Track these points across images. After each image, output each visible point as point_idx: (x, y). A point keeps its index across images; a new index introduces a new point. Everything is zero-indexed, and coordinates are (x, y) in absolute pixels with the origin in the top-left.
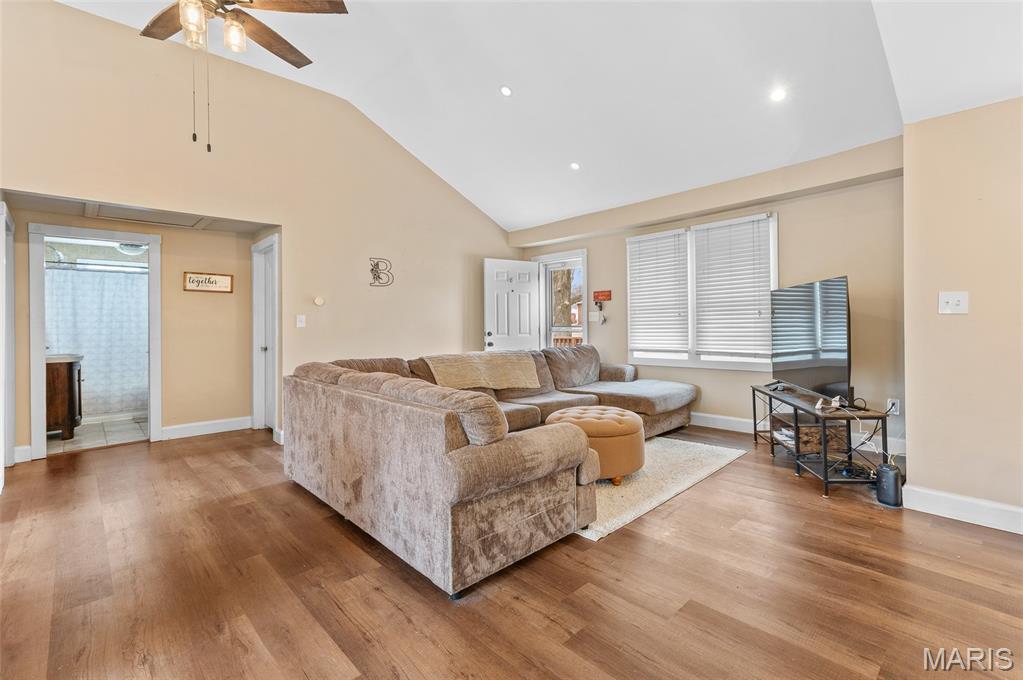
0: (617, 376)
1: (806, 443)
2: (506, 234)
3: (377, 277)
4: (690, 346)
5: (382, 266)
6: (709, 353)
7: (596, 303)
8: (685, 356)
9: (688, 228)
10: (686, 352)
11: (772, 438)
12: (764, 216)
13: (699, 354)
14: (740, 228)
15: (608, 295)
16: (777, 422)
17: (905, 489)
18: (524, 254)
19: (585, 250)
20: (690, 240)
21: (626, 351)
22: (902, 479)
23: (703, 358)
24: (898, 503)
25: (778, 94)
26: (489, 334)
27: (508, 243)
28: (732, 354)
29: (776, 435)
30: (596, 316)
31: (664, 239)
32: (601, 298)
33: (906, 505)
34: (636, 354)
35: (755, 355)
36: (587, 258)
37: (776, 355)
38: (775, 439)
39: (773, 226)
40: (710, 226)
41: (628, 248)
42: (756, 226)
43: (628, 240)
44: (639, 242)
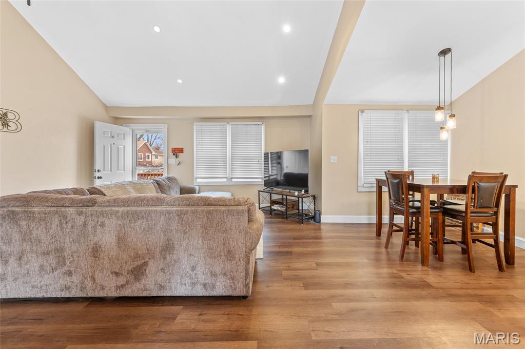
0: (192, 191)
1: (289, 208)
2: (106, 107)
4: (228, 175)
6: (237, 178)
7: (174, 154)
8: (225, 180)
9: (228, 123)
10: (226, 178)
11: (271, 209)
12: (261, 123)
13: (232, 178)
14: (252, 127)
15: (181, 150)
16: (273, 202)
17: (322, 216)
18: (117, 120)
19: (166, 125)
20: (229, 128)
21: (192, 178)
22: (320, 214)
23: (234, 180)
24: (320, 222)
25: (282, 80)
26: (98, 171)
27: (107, 113)
28: (247, 178)
29: (273, 207)
30: (173, 160)
31: (215, 127)
32: (177, 152)
33: (322, 221)
34: (199, 180)
35: (256, 178)
36: (168, 129)
37: (265, 177)
38: (273, 209)
39: (263, 127)
40: (238, 123)
41: (195, 127)
42: (257, 126)
43: (195, 123)
44: (202, 125)
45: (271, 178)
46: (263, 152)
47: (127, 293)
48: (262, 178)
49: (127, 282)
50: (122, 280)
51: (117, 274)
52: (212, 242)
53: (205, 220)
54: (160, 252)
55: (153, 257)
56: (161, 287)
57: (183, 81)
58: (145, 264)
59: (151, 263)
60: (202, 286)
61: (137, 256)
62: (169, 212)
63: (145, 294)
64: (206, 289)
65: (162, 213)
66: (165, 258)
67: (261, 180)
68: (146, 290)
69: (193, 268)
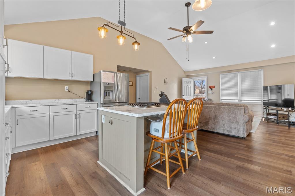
2: (185, 72)
3: (165, 82)
5: (166, 80)
6: (244, 100)
8: (237, 101)
9: (239, 72)
10: (238, 100)
12: (261, 70)
13: (241, 100)
15: (214, 87)
16: (269, 114)
18: (188, 77)
19: (207, 76)
20: (239, 75)
21: (219, 99)
23: (242, 101)
25: (273, 46)
26: (183, 96)
27: (185, 74)
28: (251, 100)
29: (268, 117)
30: (210, 91)
31: (231, 75)
32: (211, 88)
34: (222, 101)
36: (208, 78)
37: (263, 100)
38: (269, 118)
39: (262, 72)
40: (245, 71)
41: (220, 76)
42: (258, 72)
43: (220, 74)
44: (224, 75)
45: (270, 101)
46: (262, 86)
47: (204, 129)
48: (262, 101)
49: (204, 126)
50: (202, 125)
51: (201, 123)
52: (230, 117)
53: (228, 110)
54: (213, 118)
55: (211, 120)
56: (214, 129)
57: (215, 58)
58: (209, 121)
59: (210, 121)
60: (227, 131)
61: (206, 119)
62: (216, 107)
63: (209, 130)
64: (228, 132)
65: (213, 107)
66: (215, 121)
67: (261, 102)
68: (209, 129)
69: (224, 125)
